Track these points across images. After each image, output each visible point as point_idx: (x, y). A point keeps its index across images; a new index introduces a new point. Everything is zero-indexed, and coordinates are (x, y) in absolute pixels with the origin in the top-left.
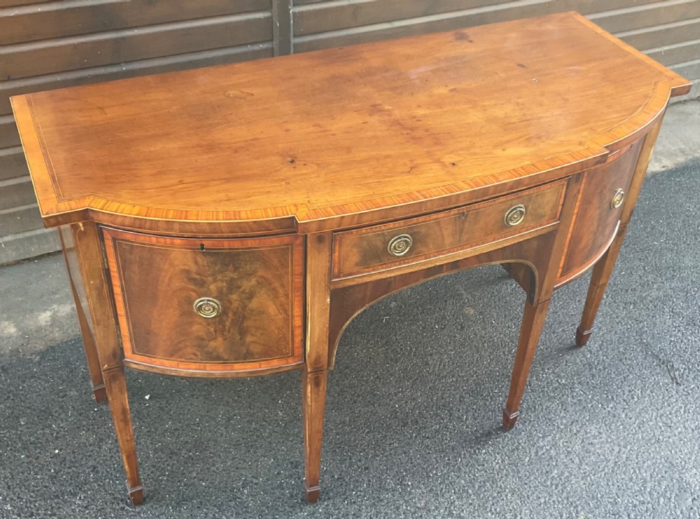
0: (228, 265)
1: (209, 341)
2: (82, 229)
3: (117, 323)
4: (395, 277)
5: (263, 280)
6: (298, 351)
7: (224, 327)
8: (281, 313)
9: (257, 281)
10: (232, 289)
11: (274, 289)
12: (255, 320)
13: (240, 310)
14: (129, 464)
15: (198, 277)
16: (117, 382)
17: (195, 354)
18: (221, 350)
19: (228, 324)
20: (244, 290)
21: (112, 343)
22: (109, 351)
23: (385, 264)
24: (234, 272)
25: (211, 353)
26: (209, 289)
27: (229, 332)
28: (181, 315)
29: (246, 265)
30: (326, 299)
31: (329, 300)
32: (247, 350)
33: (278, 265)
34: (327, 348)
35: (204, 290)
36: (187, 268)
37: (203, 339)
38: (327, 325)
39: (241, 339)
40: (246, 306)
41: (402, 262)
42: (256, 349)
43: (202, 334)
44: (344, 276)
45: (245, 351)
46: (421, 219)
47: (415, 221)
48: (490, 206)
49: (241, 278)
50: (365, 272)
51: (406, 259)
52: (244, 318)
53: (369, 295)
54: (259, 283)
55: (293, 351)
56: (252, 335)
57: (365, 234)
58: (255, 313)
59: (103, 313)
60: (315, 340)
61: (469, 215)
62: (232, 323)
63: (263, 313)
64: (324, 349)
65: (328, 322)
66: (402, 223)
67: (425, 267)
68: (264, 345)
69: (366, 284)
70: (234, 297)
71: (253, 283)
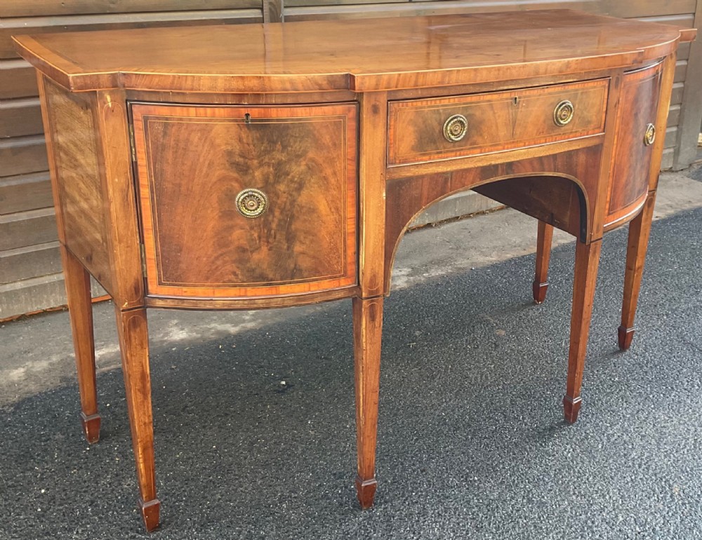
0: (275, 143)
1: (252, 252)
2: (110, 105)
3: (142, 241)
4: (452, 172)
5: (314, 164)
6: (351, 269)
7: (270, 230)
8: (333, 212)
9: (307, 165)
10: (279, 177)
11: (325, 178)
12: (305, 221)
13: (288, 206)
14: (145, 461)
15: (241, 160)
16: (138, 330)
17: (234, 273)
18: (265, 266)
19: (274, 226)
20: (293, 177)
21: (135, 272)
22: (131, 282)
23: (441, 153)
24: (282, 152)
25: (253, 270)
26: (254, 177)
27: (275, 238)
28: (220, 217)
29: (295, 142)
30: (381, 193)
31: (384, 195)
32: (296, 265)
33: (330, 144)
34: (383, 263)
35: (248, 178)
36: (229, 148)
37: (244, 250)
38: (383, 230)
39: (288, 248)
40: (294, 201)
41: (458, 153)
42: (305, 263)
43: (243, 242)
44: (400, 163)
45: (292, 266)
46: (474, 98)
47: (469, 99)
48: (540, 95)
49: (289, 161)
50: (421, 160)
51: (462, 150)
52: (292, 217)
53: (425, 193)
54: (309, 168)
55: (345, 267)
56: (301, 242)
57: (421, 108)
58: (304, 210)
59: (127, 226)
60: (371, 251)
61: (521, 103)
62: (279, 225)
63: (313, 211)
64: (380, 264)
65: (384, 226)
66: (456, 100)
67: (480, 164)
68: (314, 257)
69: (422, 177)
70: (282, 187)
71: (303, 168)
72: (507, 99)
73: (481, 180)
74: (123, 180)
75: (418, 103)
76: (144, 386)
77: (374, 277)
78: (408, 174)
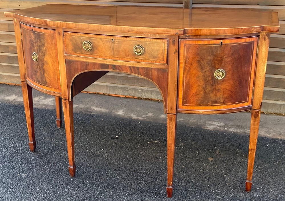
0: (38, 39)
2: (16, 22)
3: (24, 63)
10: (40, 50)
11: (50, 54)
12: (46, 66)
15: (33, 43)
16: (25, 88)
18: (40, 78)
19: (40, 66)
20: (43, 51)
21: (24, 71)
22: (23, 74)
23: (83, 54)
24: (40, 42)
25: (38, 78)
26: (35, 49)
27: (41, 70)
29: (42, 40)
30: (64, 63)
31: (65, 64)
33: (51, 43)
37: (36, 72)
38: (66, 77)
39: (43, 74)
40: (43, 59)
41: (90, 56)
42: (48, 81)
43: (35, 68)
44: (69, 54)
45: (45, 80)
46: (94, 36)
47: (92, 36)
48: (125, 40)
49: (41, 46)
50: (76, 55)
51: (91, 55)
52: (43, 64)
53: (79, 67)
54: (46, 50)
55: (58, 86)
56: (46, 73)
57: (74, 36)
58: (46, 63)
59: (21, 57)
60: (63, 83)
61: (115, 42)
62: (41, 66)
63: (48, 64)
64: (66, 88)
65: (66, 75)
66: (87, 35)
67: (100, 62)
68: (49, 79)
69: (78, 61)
70: (40, 54)
71: (44, 49)
72: (108, 39)
73: (101, 68)
74: (20, 44)
75: (73, 34)
76: (28, 106)
77: (65, 92)
78: (72, 59)
